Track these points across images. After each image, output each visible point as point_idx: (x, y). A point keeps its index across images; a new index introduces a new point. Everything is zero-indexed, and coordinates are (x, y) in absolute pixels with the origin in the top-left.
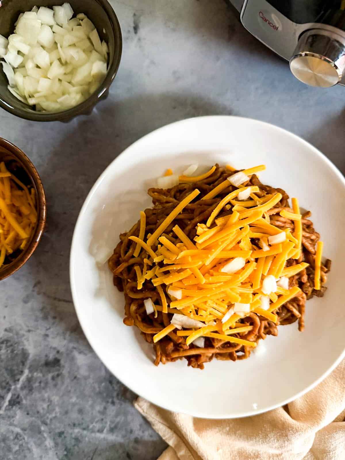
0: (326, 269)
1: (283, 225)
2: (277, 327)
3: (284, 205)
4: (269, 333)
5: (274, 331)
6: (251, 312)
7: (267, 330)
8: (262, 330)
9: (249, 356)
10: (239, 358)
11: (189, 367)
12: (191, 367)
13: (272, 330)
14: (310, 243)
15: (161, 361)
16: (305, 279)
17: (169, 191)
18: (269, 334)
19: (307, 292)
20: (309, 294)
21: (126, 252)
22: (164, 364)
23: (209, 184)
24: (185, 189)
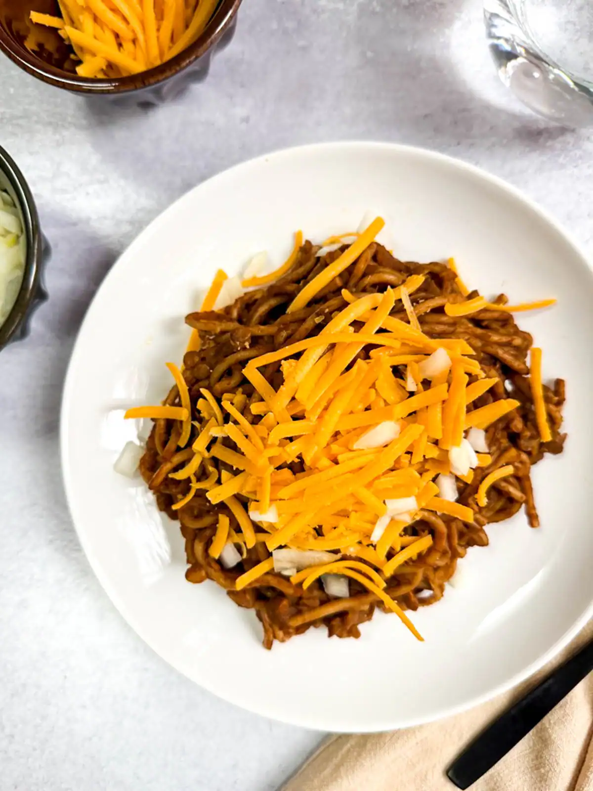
0: (556, 399)
1: (451, 329)
2: (484, 528)
3: (449, 290)
4: (471, 543)
5: (481, 538)
6: (423, 509)
7: (466, 538)
8: (456, 541)
9: (442, 596)
10: (425, 602)
11: (331, 638)
12: (335, 637)
13: (475, 537)
14: (512, 355)
15: (275, 637)
16: (518, 425)
17: (228, 310)
18: (472, 546)
19: (529, 449)
20: (535, 452)
21: (164, 444)
22: (283, 641)
23: (297, 281)
24: (256, 300)
